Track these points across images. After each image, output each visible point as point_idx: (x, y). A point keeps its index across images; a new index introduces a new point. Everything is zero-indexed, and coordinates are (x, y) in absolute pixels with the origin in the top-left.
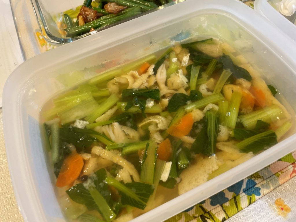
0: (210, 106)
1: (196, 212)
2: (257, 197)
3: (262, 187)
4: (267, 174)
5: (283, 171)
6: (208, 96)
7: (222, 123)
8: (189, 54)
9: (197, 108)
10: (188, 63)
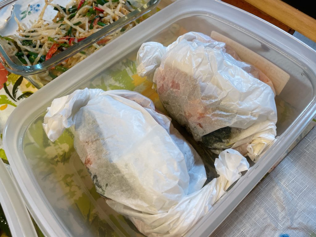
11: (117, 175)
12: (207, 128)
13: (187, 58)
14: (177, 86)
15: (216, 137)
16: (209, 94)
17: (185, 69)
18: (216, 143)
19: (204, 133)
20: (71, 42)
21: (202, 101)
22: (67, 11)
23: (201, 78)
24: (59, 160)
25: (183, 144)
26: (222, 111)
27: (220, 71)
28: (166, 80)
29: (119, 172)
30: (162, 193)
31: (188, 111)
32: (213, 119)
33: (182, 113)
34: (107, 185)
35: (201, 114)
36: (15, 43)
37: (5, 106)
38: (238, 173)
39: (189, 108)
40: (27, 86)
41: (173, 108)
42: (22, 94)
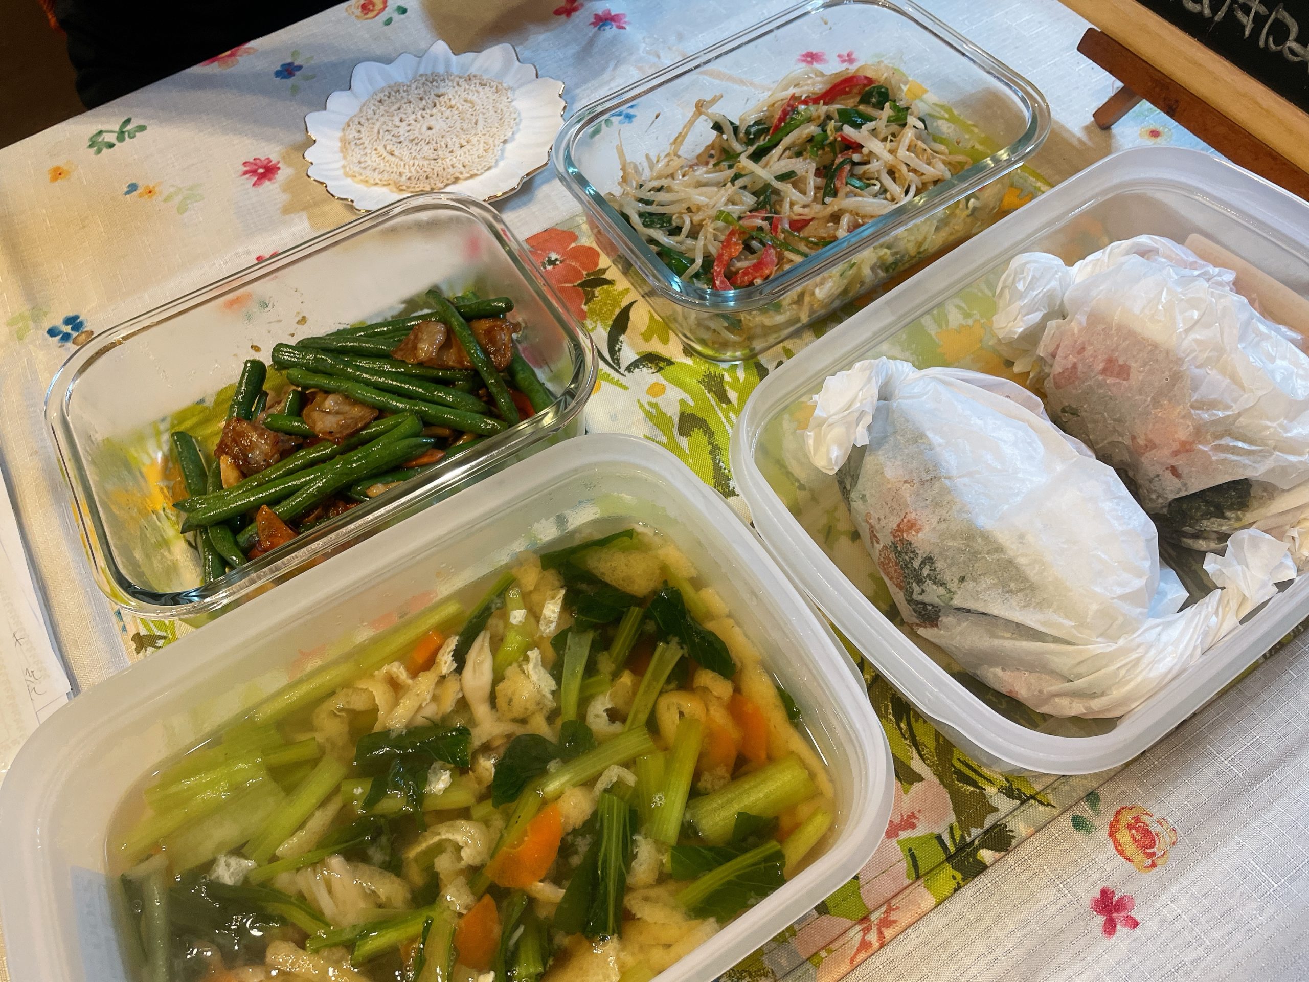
0: (614, 773)
4: (784, 962)
5: (834, 946)
6: (616, 736)
7: (643, 830)
8: (563, 592)
9: (575, 786)
10: (558, 624)
11: (996, 556)
12: (1193, 480)
13: (1160, 307)
14: (1123, 372)
15: (1207, 502)
16: (1213, 397)
17: (1154, 331)
18: (1209, 519)
19: (1180, 490)
20: (779, 230)
21: (1193, 412)
22: (741, 135)
23: (1195, 358)
26: (1237, 439)
27: (1244, 345)
28: (1087, 354)
29: (1000, 549)
30: (1113, 599)
31: (1146, 434)
32: (1214, 458)
33: (1120, 439)
34: (963, 579)
35: (1183, 444)
38: (1269, 584)
39: (1150, 426)
40: (647, 337)
41: (1090, 426)
42: (637, 357)
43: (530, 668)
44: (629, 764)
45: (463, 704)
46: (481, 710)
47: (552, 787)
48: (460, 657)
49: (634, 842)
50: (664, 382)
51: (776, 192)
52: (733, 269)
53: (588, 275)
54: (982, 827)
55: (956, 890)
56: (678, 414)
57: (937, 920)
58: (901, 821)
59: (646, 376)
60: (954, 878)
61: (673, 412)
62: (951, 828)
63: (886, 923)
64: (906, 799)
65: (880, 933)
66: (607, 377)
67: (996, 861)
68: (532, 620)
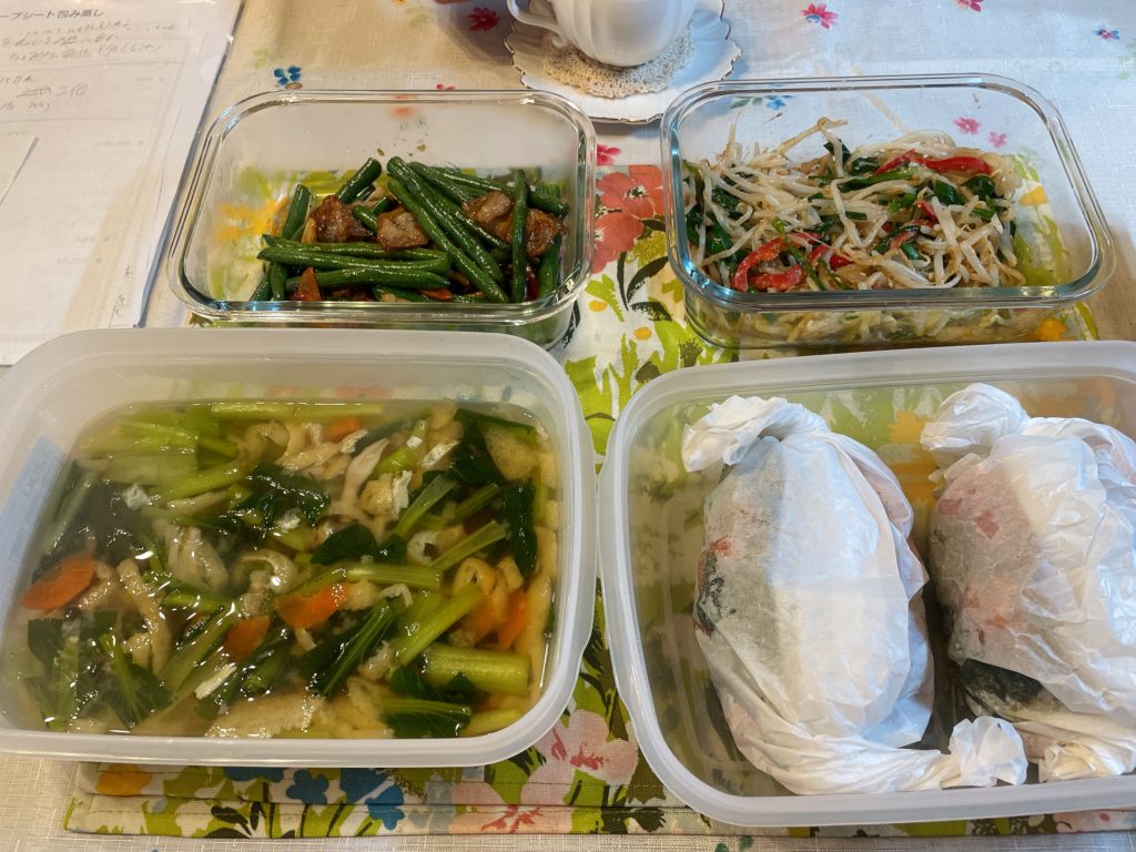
0: (399, 590)
1: (249, 791)
2: (383, 829)
3: (410, 817)
4: (438, 795)
5: (480, 809)
6: (419, 565)
7: (393, 641)
8: (455, 443)
9: (370, 581)
10: (437, 464)
11: (766, 610)
12: (991, 653)
13: (1051, 494)
14: (991, 530)
15: (997, 680)
16: (1046, 595)
17: (1032, 511)
18: (989, 692)
19: (978, 654)
20: (817, 257)
21: (1022, 597)
22: (849, 163)
23: (1053, 554)
24: (648, 488)
25: (920, 644)
26: (1048, 642)
27: (1104, 567)
28: (975, 497)
29: (772, 606)
30: (829, 700)
31: (976, 592)
32: (1017, 646)
33: (959, 583)
34: (733, 611)
35: (999, 618)
36: (700, 186)
37: (599, 303)
38: (990, 775)
39: (983, 588)
40: (665, 289)
41: (947, 558)
42: (647, 300)
43: (397, 482)
44: (414, 590)
45: (341, 480)
46: (350, 492)
47: (357, 572)
48: (361, 446)
49: (381, 645)
50: (653, 331)
51: (841, 226)
52: (760, 270)
53: (656, 217)
54: (644, 802)
55: (592, 833)
56: (646, 361)
57: (563, 843)
58: (590, 758)
59: (644, 319)
60: (597, 823)
61: (643, 357)
62: (621, 788)
63: (526, 819)
64: (605, 745)
65: (517, 823)
66: (614, 304)
67: (636, 834)
68: (424, 451)
